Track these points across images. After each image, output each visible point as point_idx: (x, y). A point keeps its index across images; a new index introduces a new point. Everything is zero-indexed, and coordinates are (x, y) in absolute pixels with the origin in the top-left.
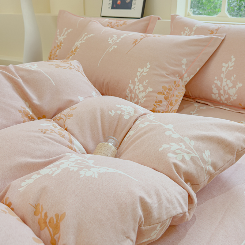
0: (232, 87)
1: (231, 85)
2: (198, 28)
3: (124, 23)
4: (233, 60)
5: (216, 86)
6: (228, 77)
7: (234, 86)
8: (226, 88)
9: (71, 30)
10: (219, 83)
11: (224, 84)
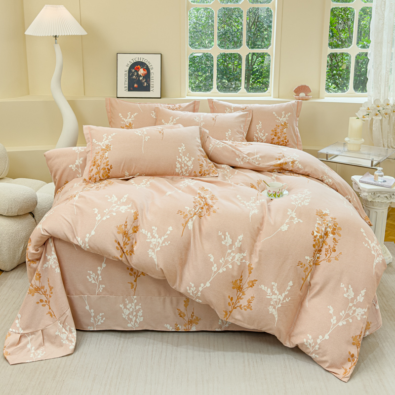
0: (263, 136)
1: (263, 135)
2: (234, 108)
3: (180, 107)
4: (261, 123)
5: (256, 137)
6: (261, 132)
7: (264, 135)
8: (261, 137)
9: (136, 114)
10: (257, 135)
11: (259, 135)
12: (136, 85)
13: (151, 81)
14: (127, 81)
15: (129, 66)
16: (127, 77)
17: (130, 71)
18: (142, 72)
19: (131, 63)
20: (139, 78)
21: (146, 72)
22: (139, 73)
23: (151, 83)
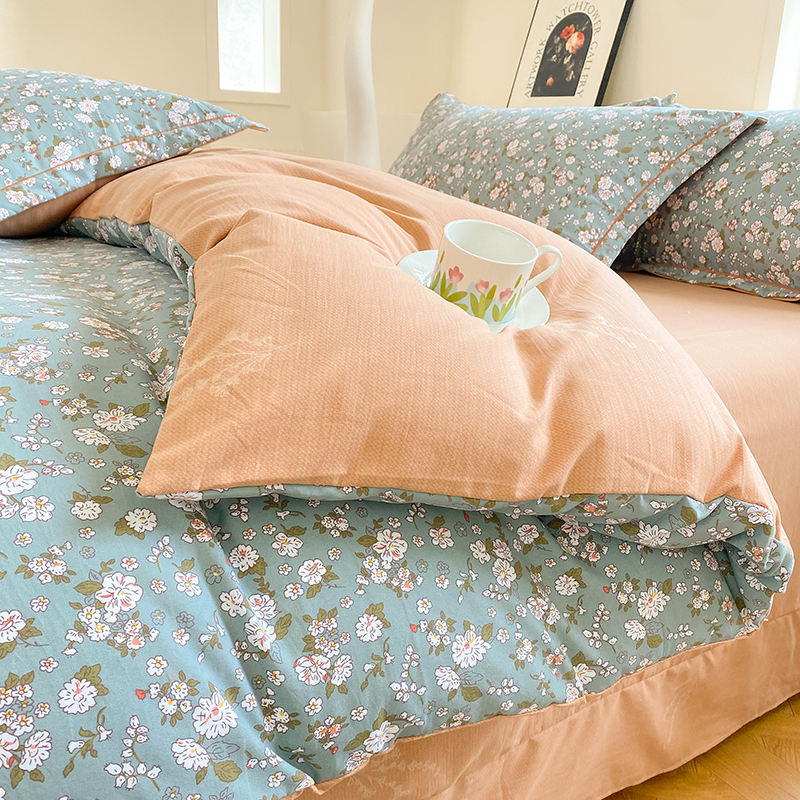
12: (550, 80)
13: (586, 65)
14: (537, 69)
15: (552, 29)
16: (539, 60)
17: (550, 43)
18: (574, 41)
19: (559, 21)
20: (563, 61)
21: (581, 42)
22: (568, 47)
23: (584, 72)
